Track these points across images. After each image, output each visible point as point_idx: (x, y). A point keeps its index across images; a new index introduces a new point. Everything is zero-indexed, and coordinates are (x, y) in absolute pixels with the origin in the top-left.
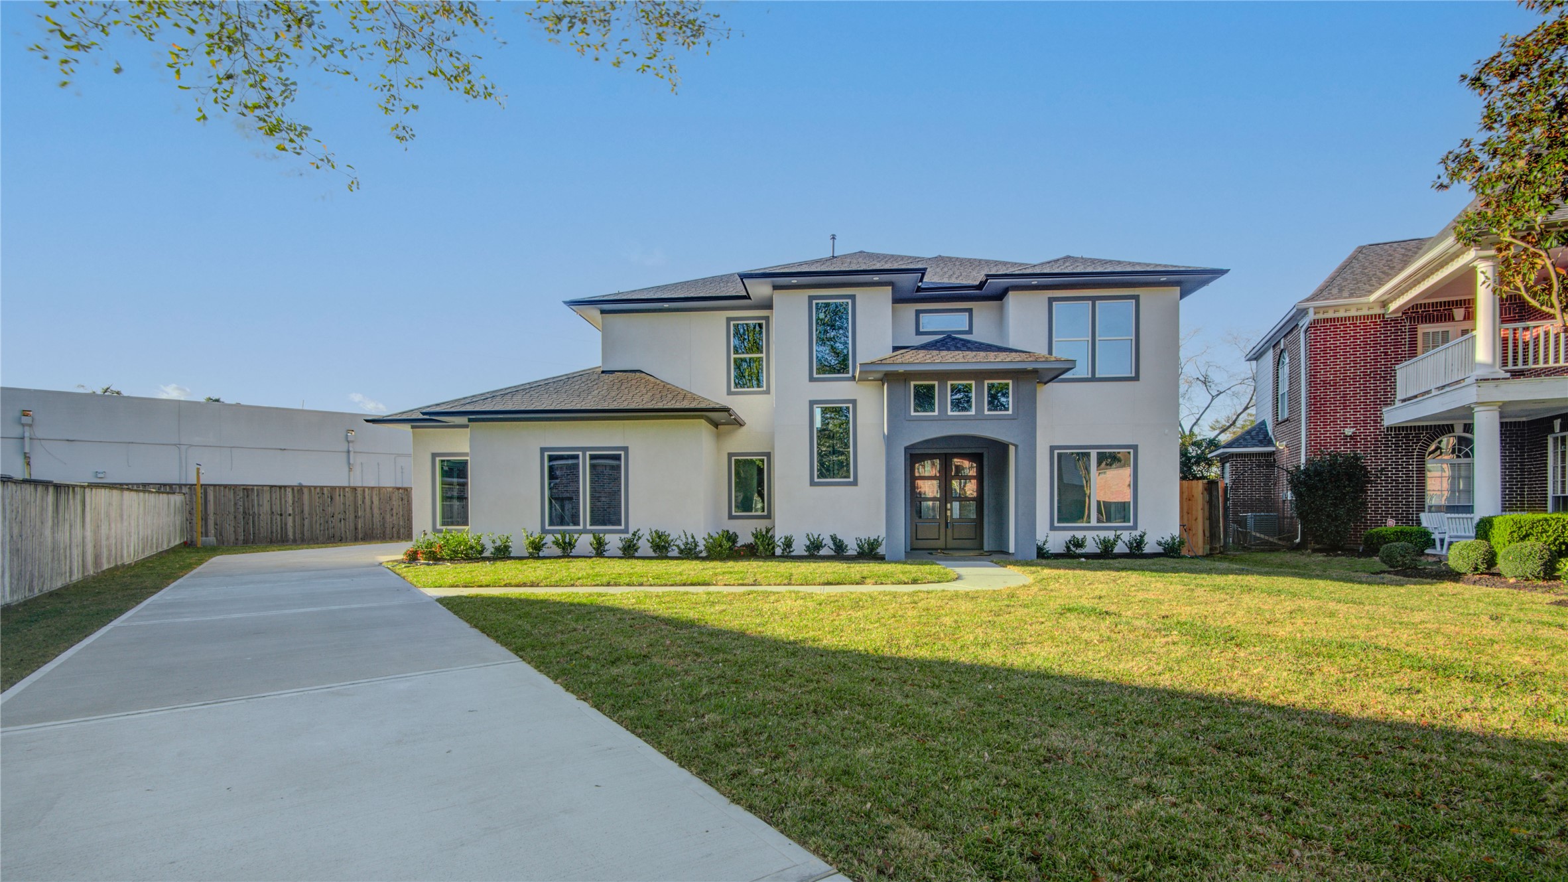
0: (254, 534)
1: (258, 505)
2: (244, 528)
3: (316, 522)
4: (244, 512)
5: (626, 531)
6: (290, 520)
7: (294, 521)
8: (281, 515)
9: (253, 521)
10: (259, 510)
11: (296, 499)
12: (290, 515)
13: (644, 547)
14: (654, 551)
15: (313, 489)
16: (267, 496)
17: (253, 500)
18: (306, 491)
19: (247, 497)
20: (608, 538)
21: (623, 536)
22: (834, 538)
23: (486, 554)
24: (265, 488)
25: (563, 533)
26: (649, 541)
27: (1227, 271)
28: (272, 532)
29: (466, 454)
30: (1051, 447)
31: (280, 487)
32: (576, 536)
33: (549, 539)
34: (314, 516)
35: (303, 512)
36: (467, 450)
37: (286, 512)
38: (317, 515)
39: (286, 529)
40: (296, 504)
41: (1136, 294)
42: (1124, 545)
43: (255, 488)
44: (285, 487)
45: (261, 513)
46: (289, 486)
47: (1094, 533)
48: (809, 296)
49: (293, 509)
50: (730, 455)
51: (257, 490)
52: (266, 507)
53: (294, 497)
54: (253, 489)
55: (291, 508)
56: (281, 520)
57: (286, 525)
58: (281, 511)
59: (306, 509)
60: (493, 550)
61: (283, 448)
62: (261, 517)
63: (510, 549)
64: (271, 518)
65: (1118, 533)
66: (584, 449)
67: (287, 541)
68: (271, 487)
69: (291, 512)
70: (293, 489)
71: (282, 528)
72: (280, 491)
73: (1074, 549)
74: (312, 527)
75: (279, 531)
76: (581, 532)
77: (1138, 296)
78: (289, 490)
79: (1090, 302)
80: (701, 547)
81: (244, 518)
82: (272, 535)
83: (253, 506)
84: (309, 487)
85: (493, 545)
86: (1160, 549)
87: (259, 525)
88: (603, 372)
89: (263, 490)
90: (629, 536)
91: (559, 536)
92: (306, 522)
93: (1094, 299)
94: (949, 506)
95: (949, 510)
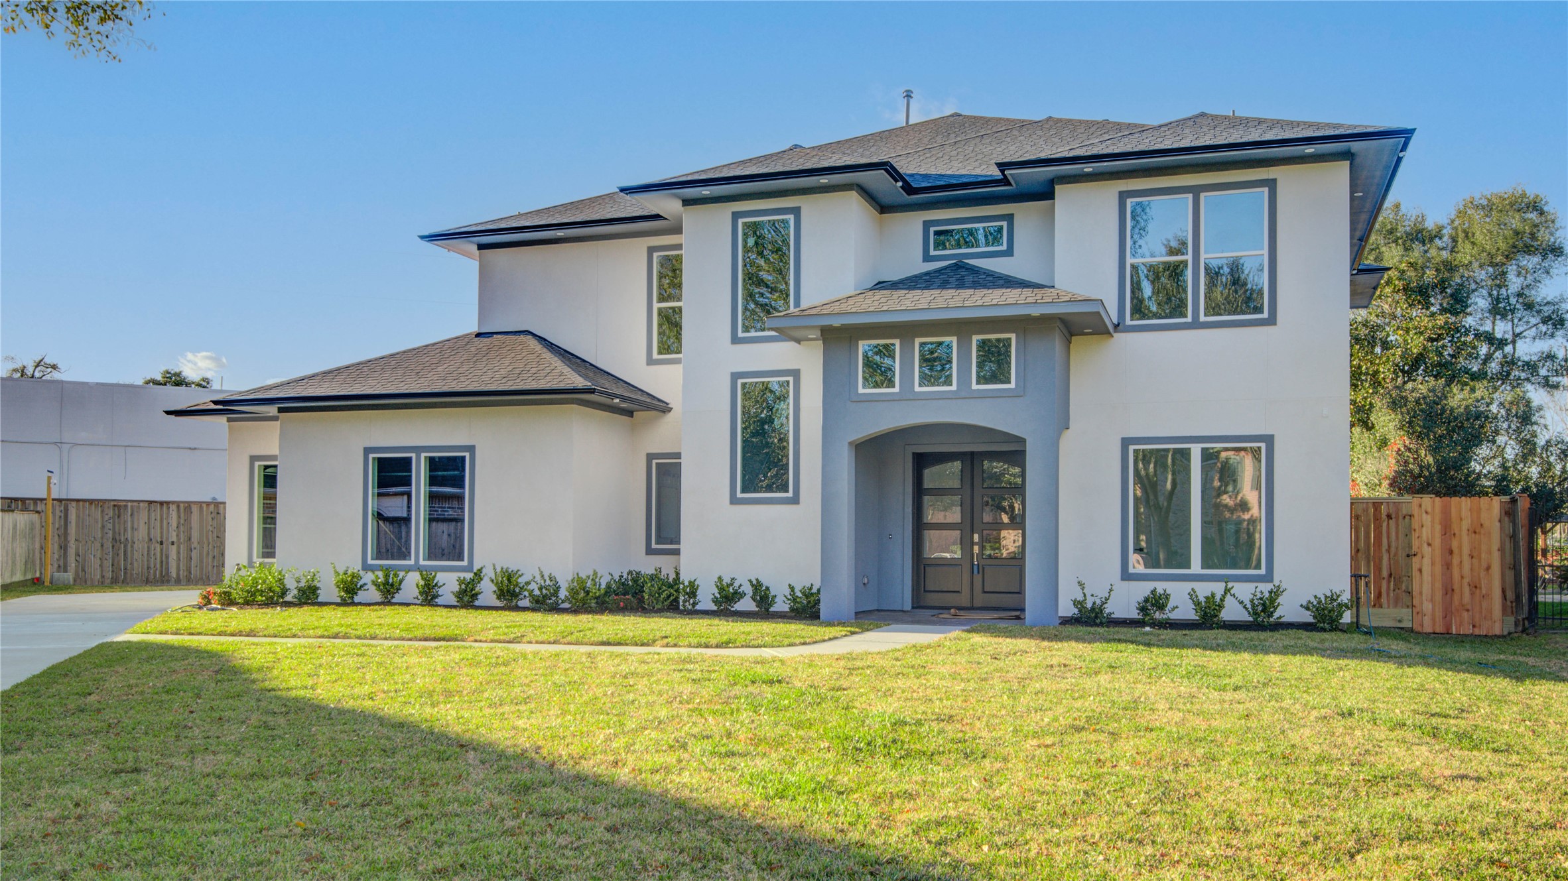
0: (125, 569)
1: (133, 528)
2: (113, 560)
3: (208, 554)
4: (114, 539)
5: (469, 569)
6: (173, 551)
7: (179, 553)
8: (161, 543)
9: (125, 552)
10: (133, 537)
11: (182, 522)
12: (173, 543)
13: (487, 591)
14: (499, 598)
15: (204, 506)
16: (143, 516)
17: (125, 522)
18: (195, 509)
19: (119, 517)
20: (441, 577)
21: (462, 575)
22: (757, 586)
23: (289, 598)
24: (141, 504)
25: (387, 571)
26: (492, 581)
28: (148, 568)
29: (274, 458)
30: (1123, 439)
31: (162, 503)
32: (401, 574)
33: (368, 577)
34: (205, 546)
35: (190, 539)
36: (275, 451)
37: (167, 539)
38: (209, 544)
39: (167, 563)
40: (182, 528)
41: (1271, 177)
42: (1240, 607)
43: (129, 504)
44: (168, 503)
45: (135, 540)
46: (173, 502)
47: (1192, 586)
48: (733, 213)
49: (177, 536)
50: (650, 457)
51: (132, 506)
52: (142, 532)
53: (179, 517)
54: (126, 506)
55: (174, 534)
56: (162, 550)
57: (167, 557)
58: (162, 537)
59: (195, 535)
60: (296, 592)
61: (193, 446)
62: (135, 546)
63: (319, 592)
64: (148, 548)
65: (1231, 586)
66: (418, 450)
67: (168, 581)
68: (151, 502)
69: (174, 539)
70: (178, 507)
71: (162, 562)
72: (161, 509)
73: (1151, 612)
74: (202, 562)
75: (158, 566)
76: (408, 569)
77: (1274, 181)
78: (173, 507)
79: (1190, 196)
80: (563, 594)
81: (113, 546)
82: (149, 572)
83: (125, 530)
84: (200, 504)
85: (296, 585)
86: (1308, 617)
87: (132, 558)
88: (478, 335)
89: (139, 507)
90: (469, 576)
91: (380, 574)
92: (194, 554)
93: (1196, 191)
94: (976, 537)
95: (977, 544)
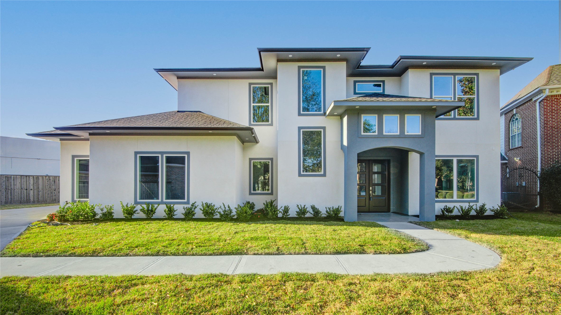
0: (11, 199)
1: (14, 184)
2: (6, 196)
3: (46, 193)
4: (6, 188)
5: (188, 203)
6: (32, 193)
7: (34, 193)
8: (27, 189)
9: (11, 193)
10: (14, 187)
11: (35, 182)
12: (31, 189)
13: (199, 214)
14: (205, 215)
15: (44, 177)
16: (18, 181)
17: (11, 182)
18: (40, 178)
19: (8, 180)
20: (176, 207)
21: (186, 206)
22: (313, 208)
23: (97, 217)
24: (18, 176)
25: (148, 204)
26: (201, 209)
27: (531, 59)
28: (21, 198)
31: (26, 176)
32: (156, 206)
33: (139, 207)
34: (45, 190)
35: (38, 188)
37: (29, 188)
38: (46, 189)
39: (29, 196)
40: (35, 184)
41: (477, 72)
42: (474, 211)
43: (12, 176)
44: (29, 176)
45: (15, 188)
46: (31, 176)
47: (458, 205)
48: (298, 67)
49: (33, 187)
50: (250, 159)
51: (13, 177)
52: (18, 185)
53: (34, 181)
54: (11, 177)
55: (32, 186)
56: (27, 192)
57: (29, 194)
58: (27, 187)
59: (41, 187)
60: (101, 215)
62: (15, 191)
63: (113, 214)
64: (21, 191)
65: (471, 204)
66: (162, 153)
67: (30, 202)
68: (21, 176)
69: (32, 188)
70: (33, 177)
71: (27, 196)
72: (26, 178)
73: (447, 214)
74: (43, 196)
75: (25, 197)
76: (159, 204)
77: (478, 74)
78: (32, 177)
79: (453, 76)
80: (234, 213)
81: (5, 191)
82: (21, 200)
83: (11, 185)
84: (42, 176)
85: (101, 212)
86: (492, 213)
87: (14, 195)
88: (179, 112)
89: (17, 177)
90: (189, 206)
91: (145, 206)
92: (40, 193)
93: (455, 75)
94: (371, 188)
95: (371, 190)
